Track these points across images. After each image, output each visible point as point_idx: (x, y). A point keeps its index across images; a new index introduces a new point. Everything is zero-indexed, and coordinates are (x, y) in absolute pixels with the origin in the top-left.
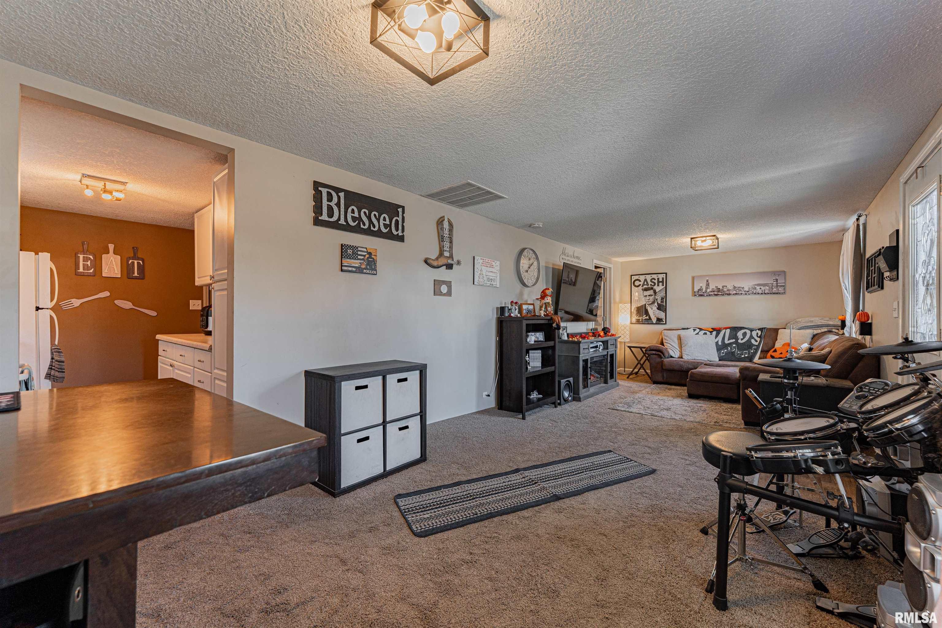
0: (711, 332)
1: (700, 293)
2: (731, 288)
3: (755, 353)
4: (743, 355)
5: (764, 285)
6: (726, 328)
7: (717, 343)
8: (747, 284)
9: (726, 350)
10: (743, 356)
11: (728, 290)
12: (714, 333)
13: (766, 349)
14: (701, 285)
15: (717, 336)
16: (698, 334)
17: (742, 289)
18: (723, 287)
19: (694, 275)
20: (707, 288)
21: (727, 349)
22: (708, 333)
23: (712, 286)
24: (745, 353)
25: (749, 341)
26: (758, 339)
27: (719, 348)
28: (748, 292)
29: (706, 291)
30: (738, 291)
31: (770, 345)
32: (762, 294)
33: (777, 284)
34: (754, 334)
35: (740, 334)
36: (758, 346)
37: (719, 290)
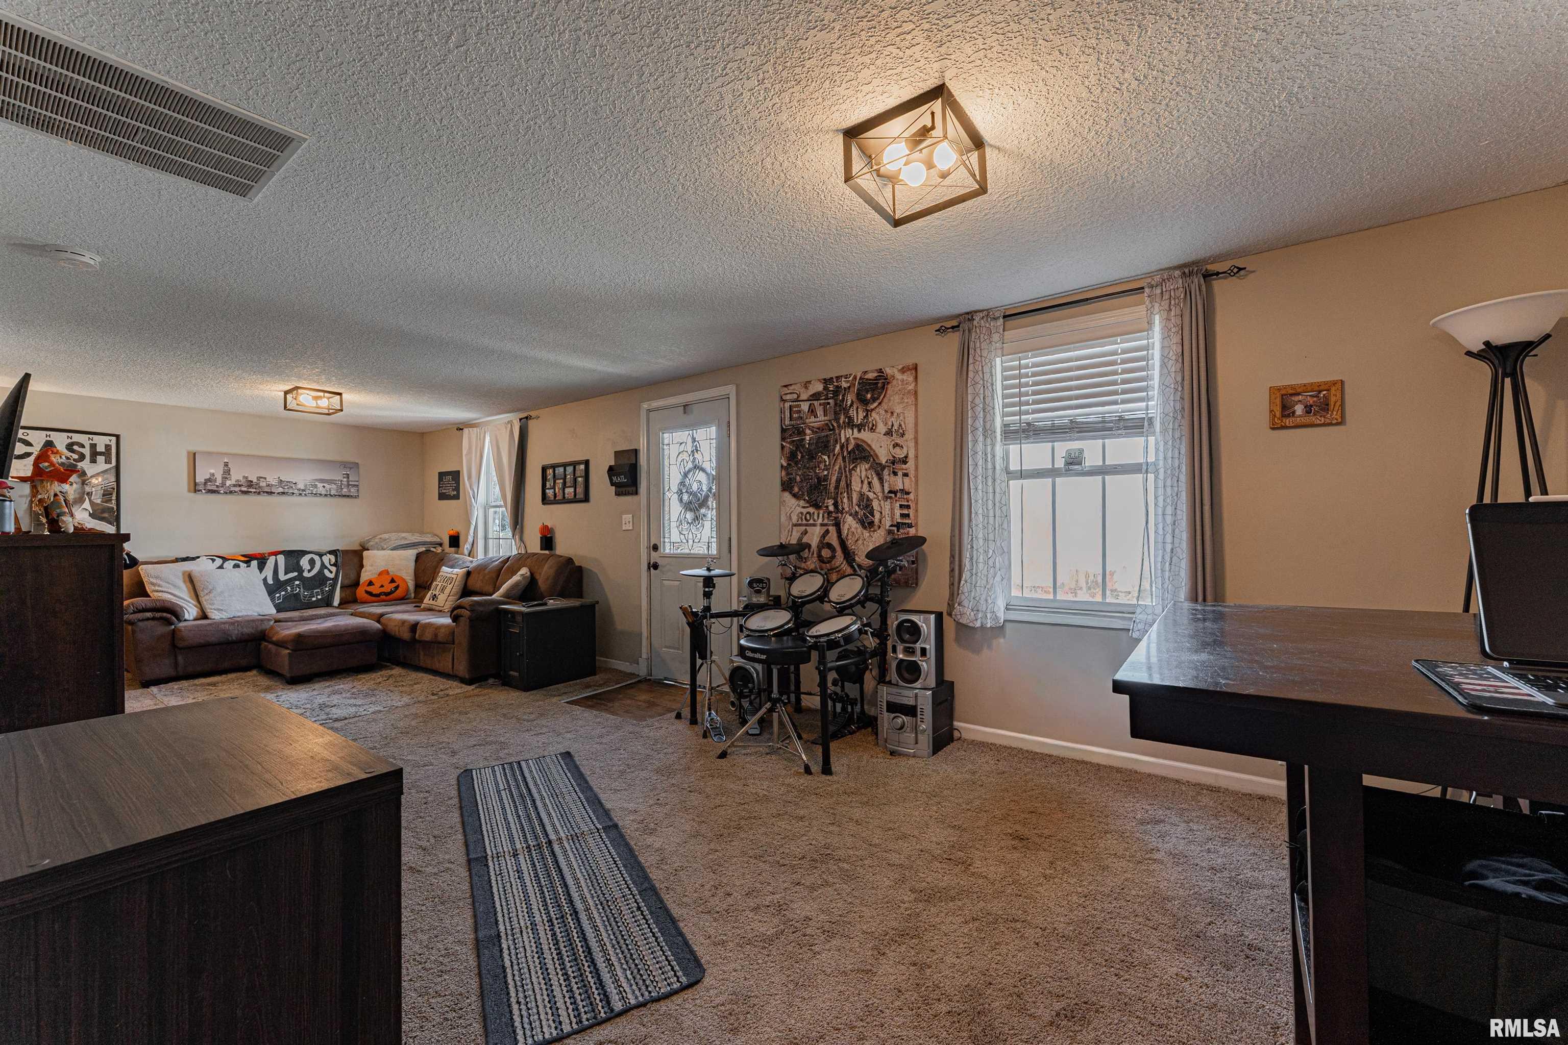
0: (248, 563)
1: (209, 488)
2: (274, 482)
3: (332, 591)
4: (314, 597)
5: (330, 482)
6: (275, 554)
7: (265, 580)
8: (302, 478)
9: (283, 593)
10: (314, 599)
11: (268, 485)
12: (254, 563)
13: (347, 582)
14: (212, 471)
15: (261, 567)
16: (221, 567)
17: (293, 486)
18: (259, 478)
19: (193, 449)
20: (225, 479)
21: (286, 590)
22: (243, 565)
23: (237, 475)
24: (318, 594)
25: (321, 572)
26: (334, 569)
27: (272, 590)
28: (303, 490)
29: (223, 484)
30: (286, 490)
31: (353, 576)
32: (326, 495)
33: (348, 481)
34: (326, 559)
35: (304, 562)
36: (335, 579)
37: (250, 484)
